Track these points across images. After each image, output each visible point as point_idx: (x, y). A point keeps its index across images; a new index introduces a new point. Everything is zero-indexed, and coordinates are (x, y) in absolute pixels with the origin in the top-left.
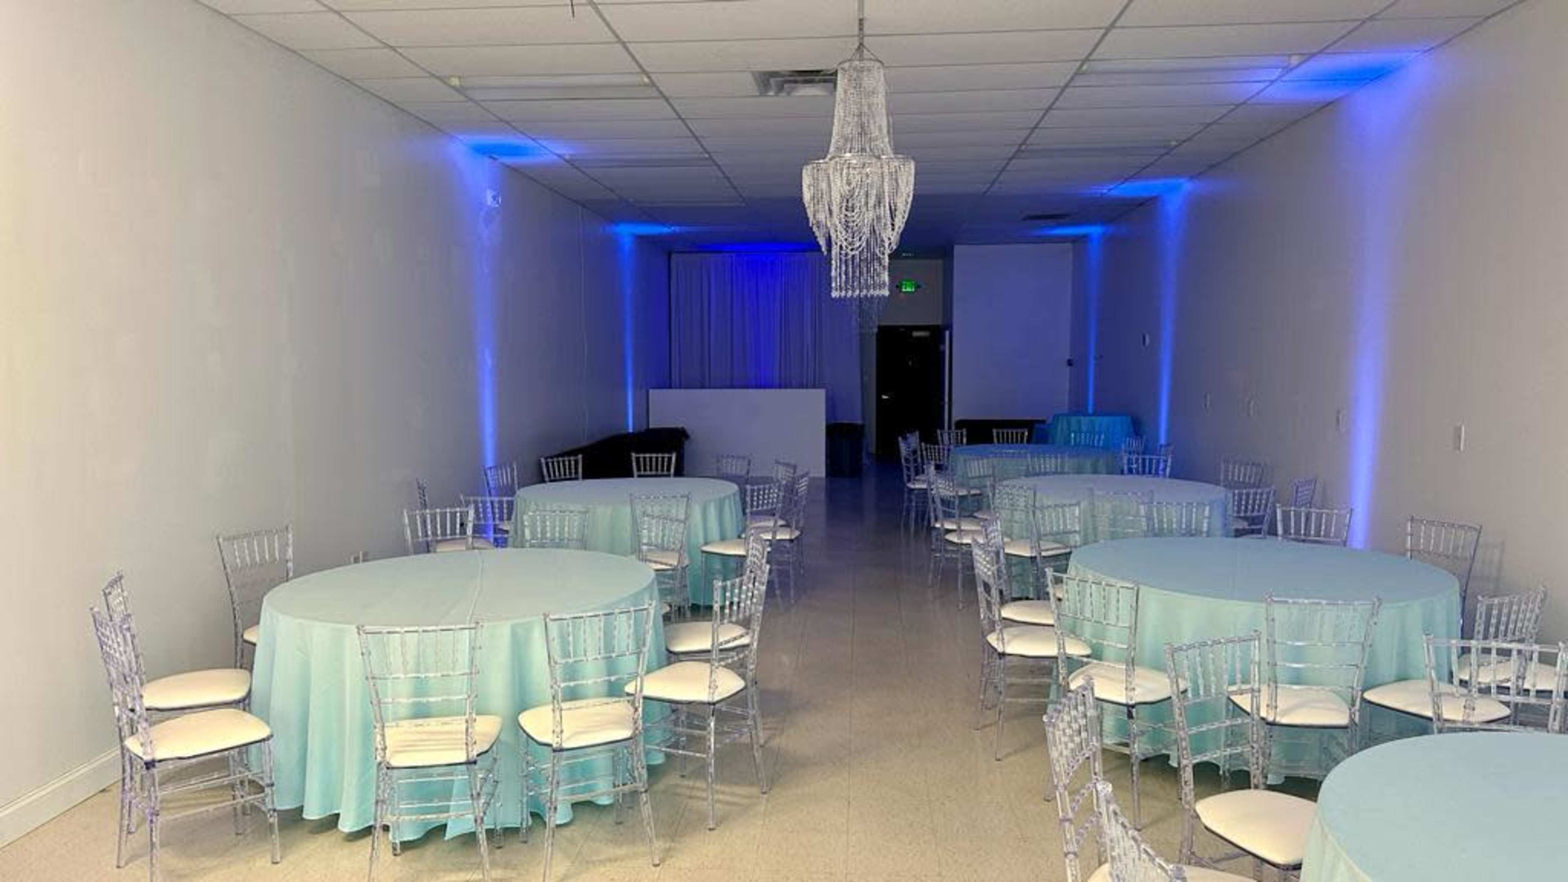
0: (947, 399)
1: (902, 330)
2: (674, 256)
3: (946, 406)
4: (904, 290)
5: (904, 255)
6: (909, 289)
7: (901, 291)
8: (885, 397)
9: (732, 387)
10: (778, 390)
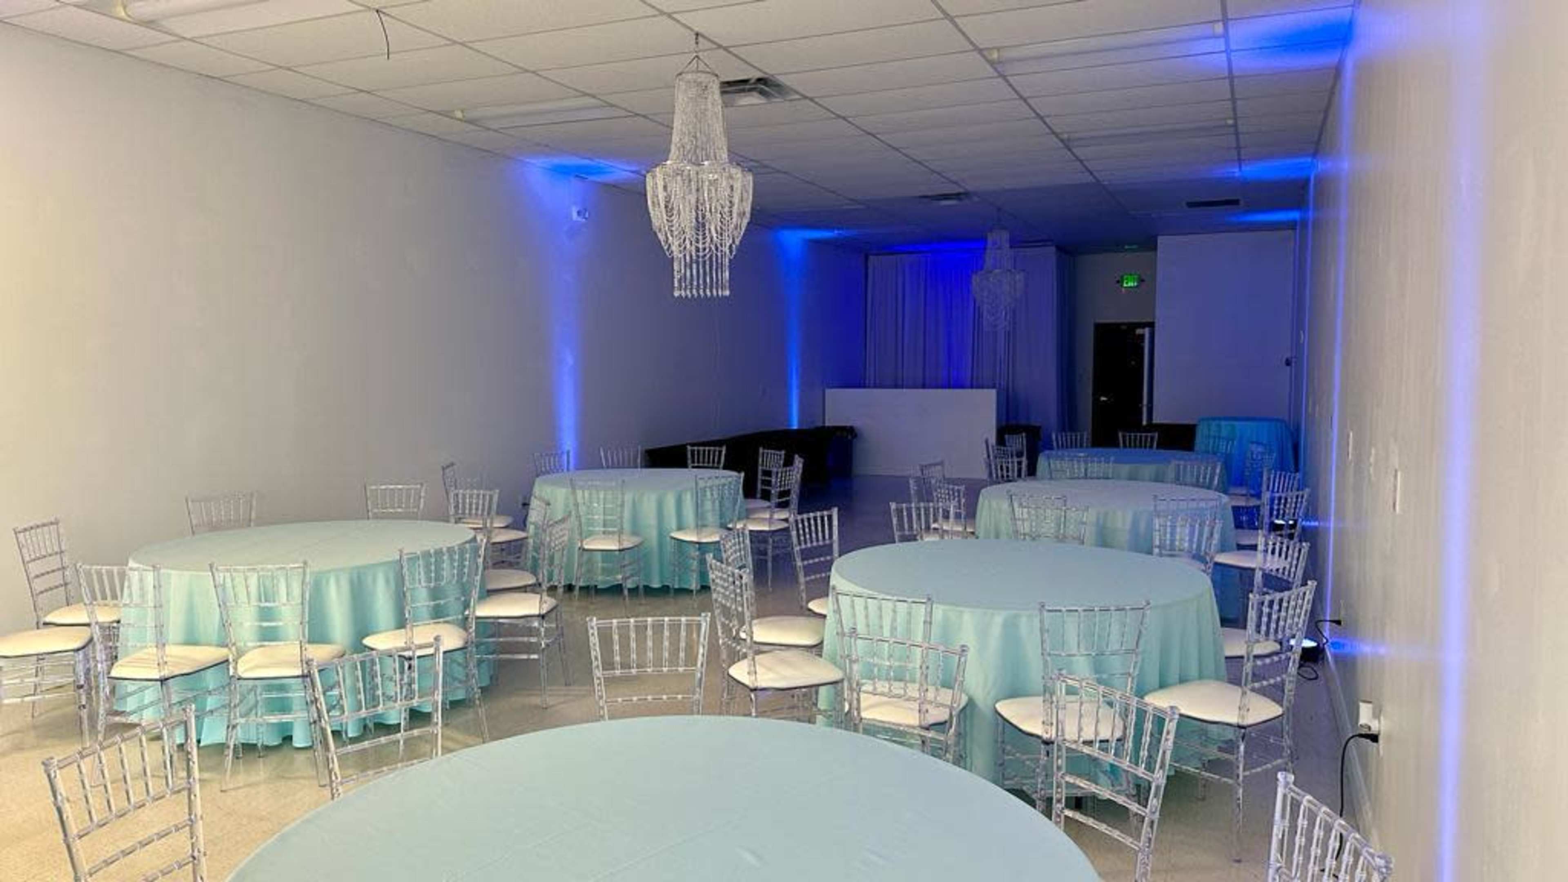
0: (1145, 401)
1: (1124, 327)
2: (871, 258)
3: (1145, 410)
4: (1125, 285)
5: (1126, 247)
6: (1131, 284)
7: (1122, 286)
8: (1103, 399)
9: (924, 386)
10: (970, 390)
